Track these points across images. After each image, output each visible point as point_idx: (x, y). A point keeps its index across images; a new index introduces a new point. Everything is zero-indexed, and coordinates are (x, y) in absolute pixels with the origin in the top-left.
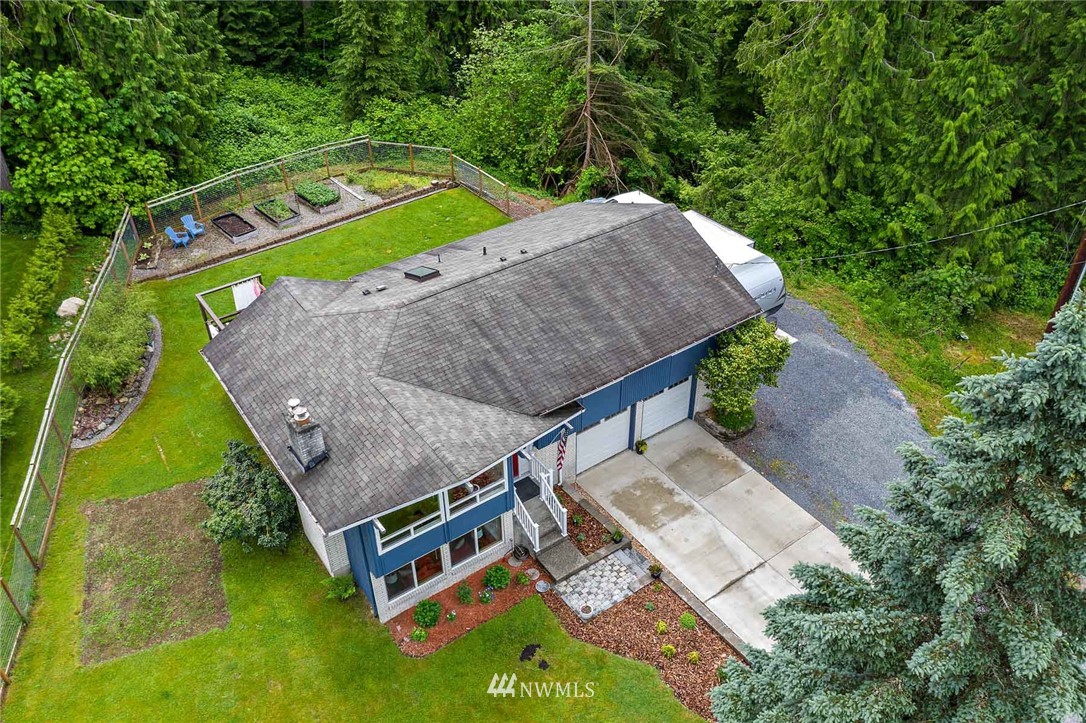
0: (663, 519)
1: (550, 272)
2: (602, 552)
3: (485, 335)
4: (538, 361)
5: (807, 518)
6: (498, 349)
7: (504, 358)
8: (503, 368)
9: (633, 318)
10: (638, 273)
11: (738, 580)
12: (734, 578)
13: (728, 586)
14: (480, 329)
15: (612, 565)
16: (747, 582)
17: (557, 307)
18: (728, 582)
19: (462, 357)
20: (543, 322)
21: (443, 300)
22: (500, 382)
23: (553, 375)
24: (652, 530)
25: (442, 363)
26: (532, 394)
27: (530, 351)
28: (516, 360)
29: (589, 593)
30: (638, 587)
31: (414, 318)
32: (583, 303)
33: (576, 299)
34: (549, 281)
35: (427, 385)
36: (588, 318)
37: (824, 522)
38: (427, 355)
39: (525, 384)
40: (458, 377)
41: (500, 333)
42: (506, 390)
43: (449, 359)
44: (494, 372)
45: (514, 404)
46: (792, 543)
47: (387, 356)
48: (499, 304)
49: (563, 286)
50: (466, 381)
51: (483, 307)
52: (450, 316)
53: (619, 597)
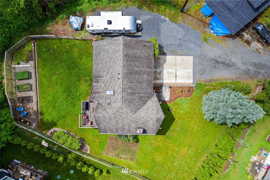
0: (160, 76)
1: (127, 73)
2: (161, 90)
3: (135, 94)
4: (144, 89)
5: (174, 57)
6: (138, 93)
7: (141, 94)
8: (142, 95)
9: (144, 67)
10: (135, 57)
11: (176, 75)
12: (175, 76)
13: (176, 78)
14: (133, 94)
15: (164, 90)
16: (177, 75)
17: (135, 78)
18: (175, 77)
19: (137, 100)
20: (137, 83)
21: (124, 96)
22: (144, 97)
23: (147, 88)
24: (160, 79)
25: (137, 104)
26: (149, 94)
27: (141, 88)
28: (142, 92)
29: (166, 97)
30: (170, 90)
31: (126, 103)
32: (136, 73)
33: (135, 73)
34: (129, 75)
35: (139, 108)
36: (140, 74)
37: (176, 55)
38: (134, 105)
39: (146, 93)
40: (140, 103)
41: (136, 91)
42: (146, 97)
43: (136, 102)
44: (142, 97)
45: (149, 98)
46: (176, 63)
47: (131, 112)
48: (130, 87)
49: (131, 73)
50: (142, 102)
51: (129, 90)
52: (128, 97)
53: (169, 94)
